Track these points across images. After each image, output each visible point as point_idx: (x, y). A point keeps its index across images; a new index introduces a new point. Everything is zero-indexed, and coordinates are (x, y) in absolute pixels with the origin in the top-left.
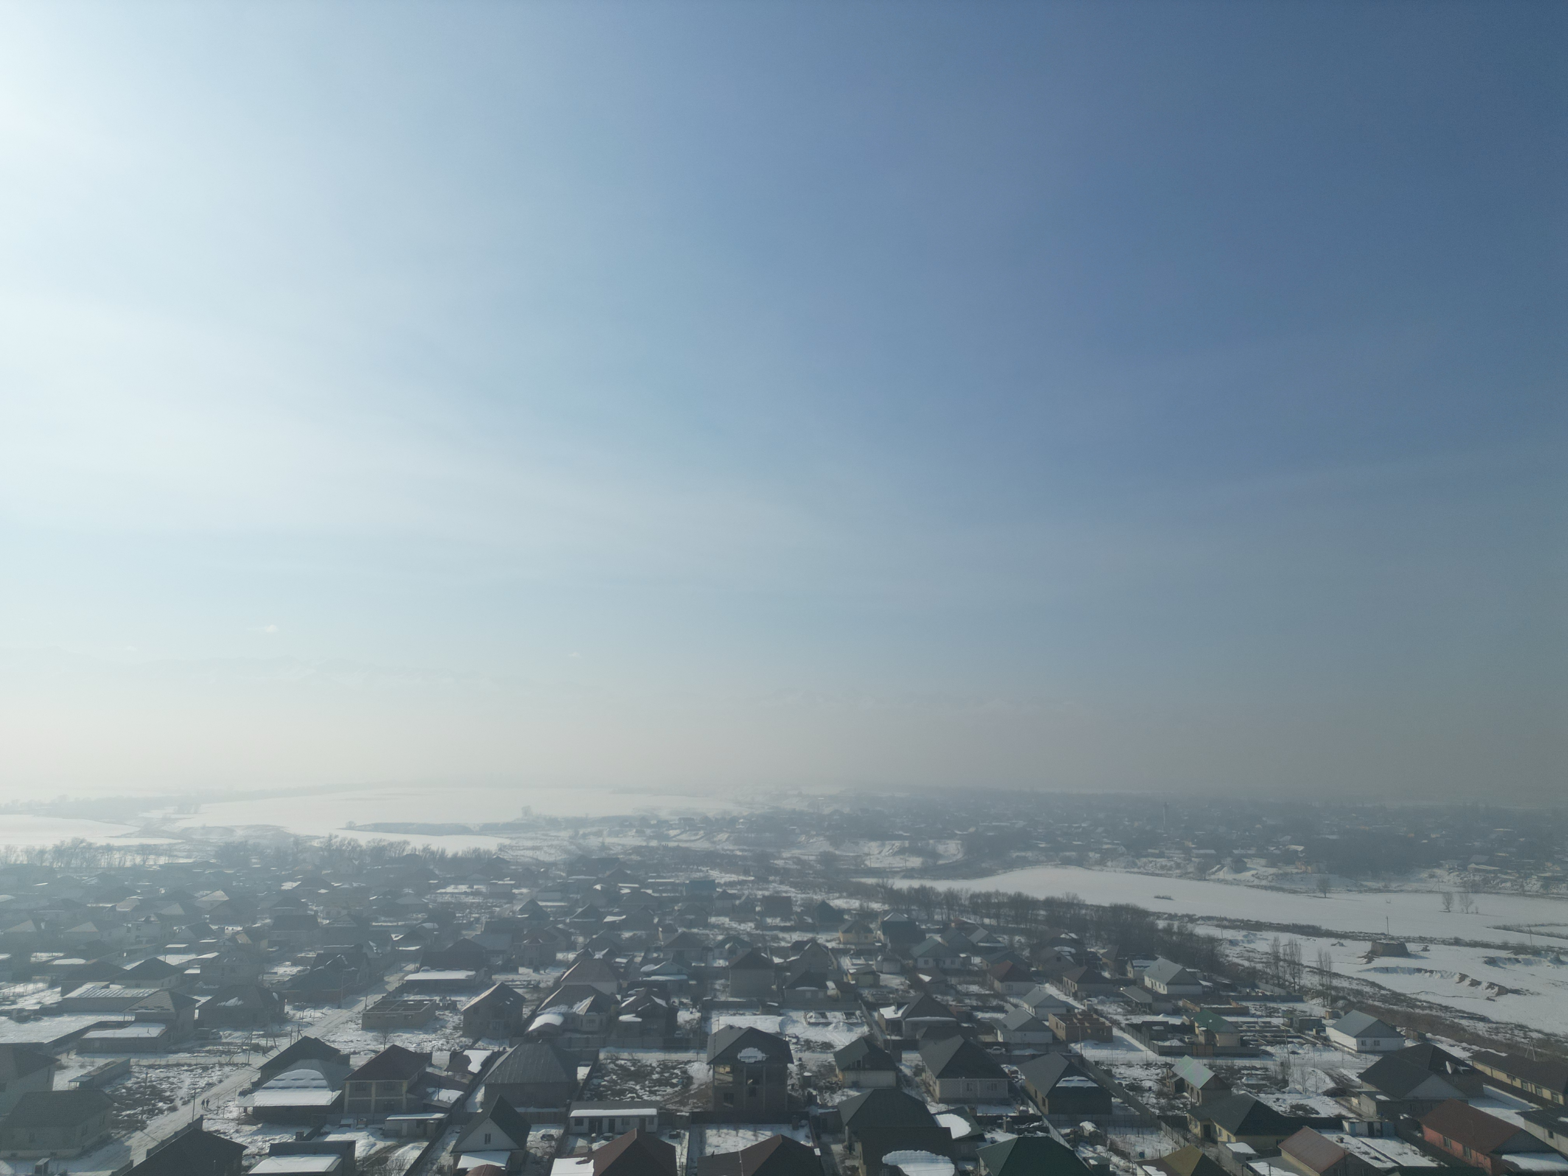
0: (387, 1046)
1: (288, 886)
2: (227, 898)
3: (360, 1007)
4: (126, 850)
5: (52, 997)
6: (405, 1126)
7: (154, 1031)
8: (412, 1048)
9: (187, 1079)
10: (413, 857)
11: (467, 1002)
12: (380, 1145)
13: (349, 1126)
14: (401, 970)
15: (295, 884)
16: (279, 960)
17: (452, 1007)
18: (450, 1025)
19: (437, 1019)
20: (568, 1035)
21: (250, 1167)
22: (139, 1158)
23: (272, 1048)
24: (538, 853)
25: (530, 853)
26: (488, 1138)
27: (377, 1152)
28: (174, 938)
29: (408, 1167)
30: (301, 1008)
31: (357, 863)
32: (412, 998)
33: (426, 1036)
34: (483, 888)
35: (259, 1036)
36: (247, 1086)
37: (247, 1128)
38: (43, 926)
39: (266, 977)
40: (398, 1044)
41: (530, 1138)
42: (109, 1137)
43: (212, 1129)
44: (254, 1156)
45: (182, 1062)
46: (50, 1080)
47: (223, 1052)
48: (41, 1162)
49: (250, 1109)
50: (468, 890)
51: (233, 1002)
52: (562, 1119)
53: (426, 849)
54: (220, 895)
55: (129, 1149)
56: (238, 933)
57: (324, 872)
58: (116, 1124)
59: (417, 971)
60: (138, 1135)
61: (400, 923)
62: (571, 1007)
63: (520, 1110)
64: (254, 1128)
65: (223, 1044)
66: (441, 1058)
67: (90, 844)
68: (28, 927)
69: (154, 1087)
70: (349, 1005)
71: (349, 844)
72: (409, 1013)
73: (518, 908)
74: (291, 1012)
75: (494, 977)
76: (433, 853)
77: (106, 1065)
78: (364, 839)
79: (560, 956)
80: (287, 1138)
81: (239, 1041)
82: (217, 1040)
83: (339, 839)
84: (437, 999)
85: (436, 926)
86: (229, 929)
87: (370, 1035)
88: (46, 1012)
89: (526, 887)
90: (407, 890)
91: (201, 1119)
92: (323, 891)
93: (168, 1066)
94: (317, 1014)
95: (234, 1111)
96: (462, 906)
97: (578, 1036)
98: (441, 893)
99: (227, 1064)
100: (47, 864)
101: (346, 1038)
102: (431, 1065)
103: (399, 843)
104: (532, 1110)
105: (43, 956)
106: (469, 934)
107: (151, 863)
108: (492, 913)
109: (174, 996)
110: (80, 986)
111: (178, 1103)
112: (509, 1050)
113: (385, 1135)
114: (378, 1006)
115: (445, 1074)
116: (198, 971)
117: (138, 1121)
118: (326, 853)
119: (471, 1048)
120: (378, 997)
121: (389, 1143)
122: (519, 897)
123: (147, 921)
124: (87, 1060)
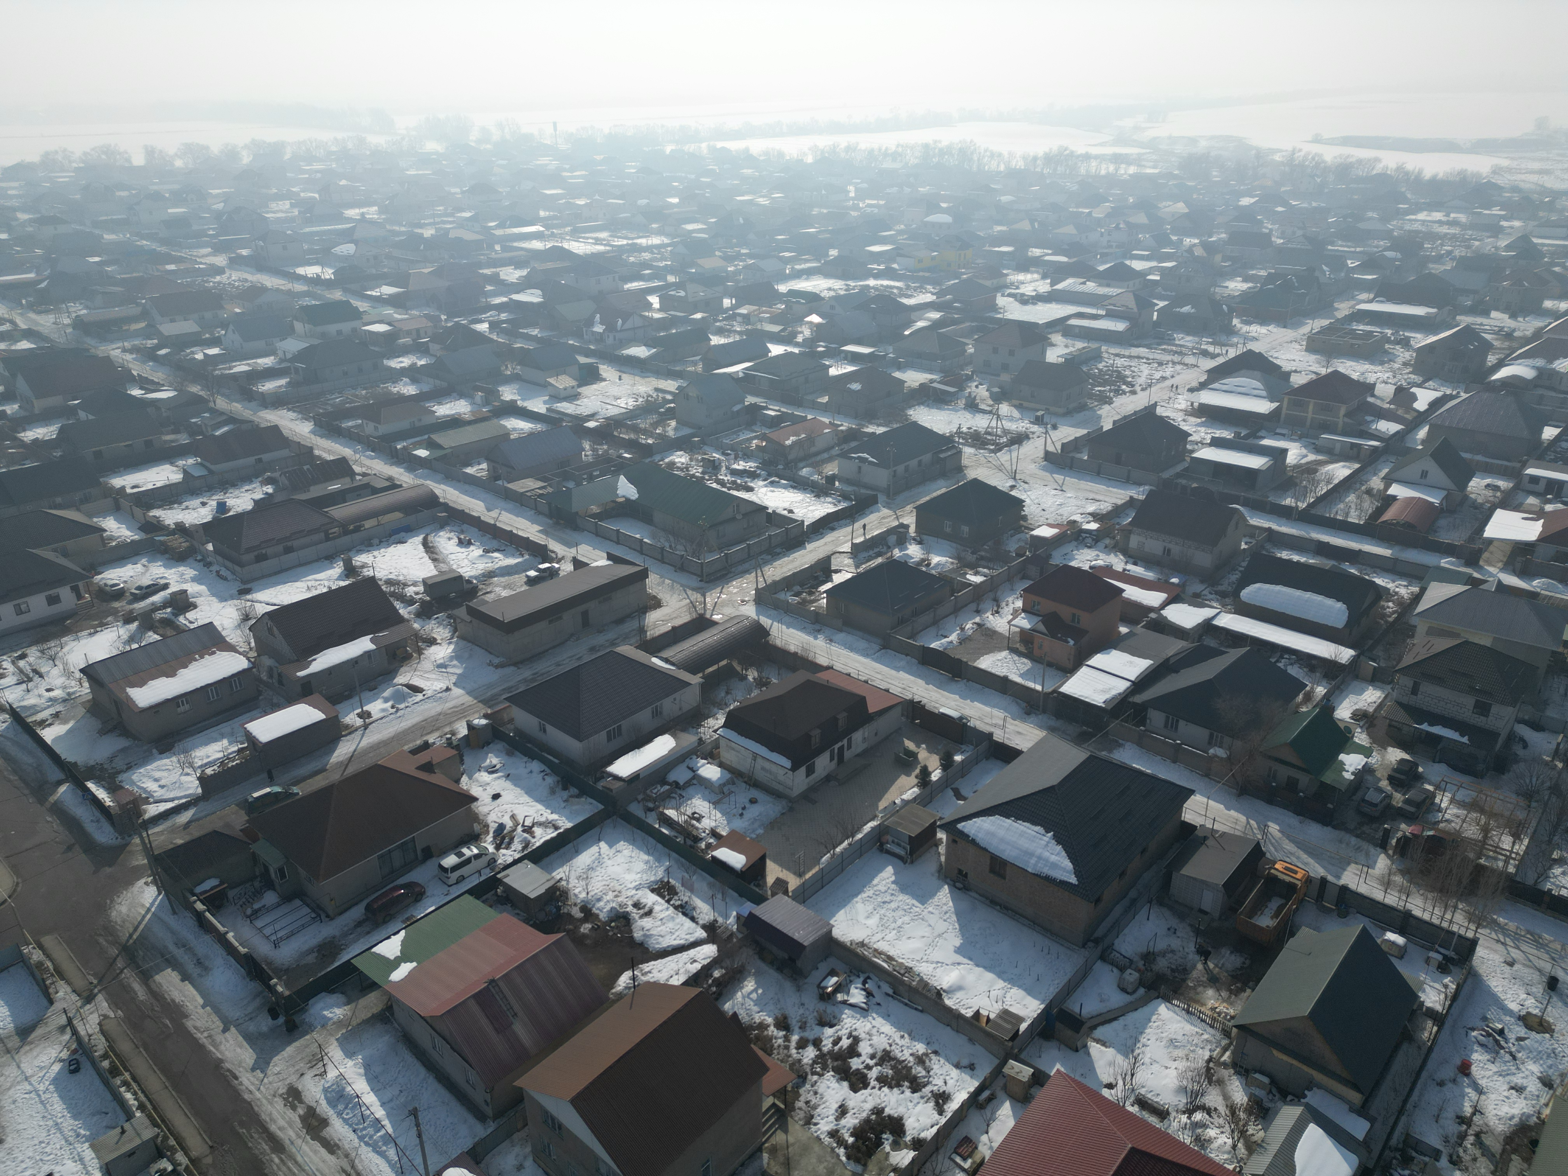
0: (1329, 370)
1: (1246, 201)
2: (1187, 211)
3: (1305, 330)
4: (1101, 158)
5: (1044, 287)
6: (1338, 446)
7: (1120, 326)
8: (1355, 376)
9: (1145, 371)
10: (1383, 177)
11: (1421, 340)
12: (1312, 457)
13: (1284, 435)
14: (1353, 298)
15: (1252, 200)
16: (1231, 275)
17: (1405, 343)
18: (1400, 360)
19: (1386, 352)
20: (1540, 391)
21: (1193, 451)
22: (1107, 426)
23: (1218, 355)
24: (1546, 178)
25: (1534, 178)
26: (1424, 474)
27: (1308, 463)
28: (1138, 245)
29: (1336, 481)
30: (1248, 323)
31: (1319, 180)
32: (1361, 327)
33: (1372, 367)
34: (1462, 218)
35: (1208, 343)
36: (1195, 384)
37: (1193, 420)
38: (1036, 225)
39: (1217, 290)
40: (1341, 369)
41: (1472, 484)
42: (1086, 405)
43: (1164, 415)
44: (1197, 443)
45: (1142, 355)
46: (1044, 353)
47: (1176, 352)
48: (1040, 413)
49: (1196, 405)
50: (1444, 219)
51: (1187, 309)
52: (1515, 474)
53: (1399, 169)
54: (1181, 207)
55: (1100, 417)
56: (1195, 245)
57: (1283, 189)
58: (1091, 396)
59: (1370, 301)
60: (1106, 407)
61: (1358, 249)
62: (1551, 362)
63: (1465, 455)
64: (1199, 420)
65: (1176, 345)
66: (1384, 391)
67: (1072, 152)
68: (1025, 225)
69: (1119, 372)
70: (1296, 326)
71: (1313, 159)
72: (1354, 342)
73: (1503, 243)
74: (1239, 326)
75: (1458, 318)
76: (1407, 173)
77: (1084, 348)
78: (1330, 154)
79: (1548, 304)
80: (1226, 434)
81: (1190, 345)
82: (1170, 341)
83: (1302, 154)
84: (1389, 332)
85: (1399, 255)
86: (1188, 241)
87: (1313, 358)
88: (1039, 298)
89: (1519, 219)
90: (1370, 214)
91: (1155, 404)
92: (1280, 209)
93: (1130, 357)
94: (1263, 330)
95: (1183, 402)
96: (1432, 237)
97: (1554, 394)
98: (1410, 220)
99: (1179, 363)
100: (1038, 170)
101: (1289, 356)
102: (1373, 395)
103: (1369, 160)
104: (1479, 458)
105: (1036, 252)
106: (1436, 268)
107: (1122, 172)
108: (1468, 247)
109: (1137, 298)
110: (1064, 280)
111: (1138, 388)
112: (1464, 396)
113: (1317, 450)
114: (1323, 331)
115: (1387, 406)
116: (1158, 278)
117: (1107, 397)
118: (1287, 169)
119: (1419, 386)
120: (1325, 322)
121: (1320, 457)
122: (1508, 231)
123: (1117, 227)
124: (1070, 342)
